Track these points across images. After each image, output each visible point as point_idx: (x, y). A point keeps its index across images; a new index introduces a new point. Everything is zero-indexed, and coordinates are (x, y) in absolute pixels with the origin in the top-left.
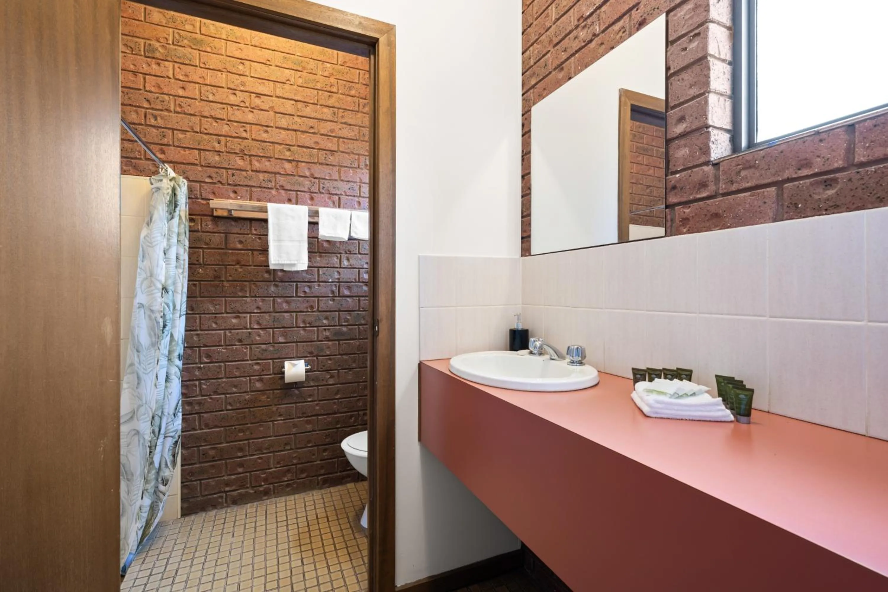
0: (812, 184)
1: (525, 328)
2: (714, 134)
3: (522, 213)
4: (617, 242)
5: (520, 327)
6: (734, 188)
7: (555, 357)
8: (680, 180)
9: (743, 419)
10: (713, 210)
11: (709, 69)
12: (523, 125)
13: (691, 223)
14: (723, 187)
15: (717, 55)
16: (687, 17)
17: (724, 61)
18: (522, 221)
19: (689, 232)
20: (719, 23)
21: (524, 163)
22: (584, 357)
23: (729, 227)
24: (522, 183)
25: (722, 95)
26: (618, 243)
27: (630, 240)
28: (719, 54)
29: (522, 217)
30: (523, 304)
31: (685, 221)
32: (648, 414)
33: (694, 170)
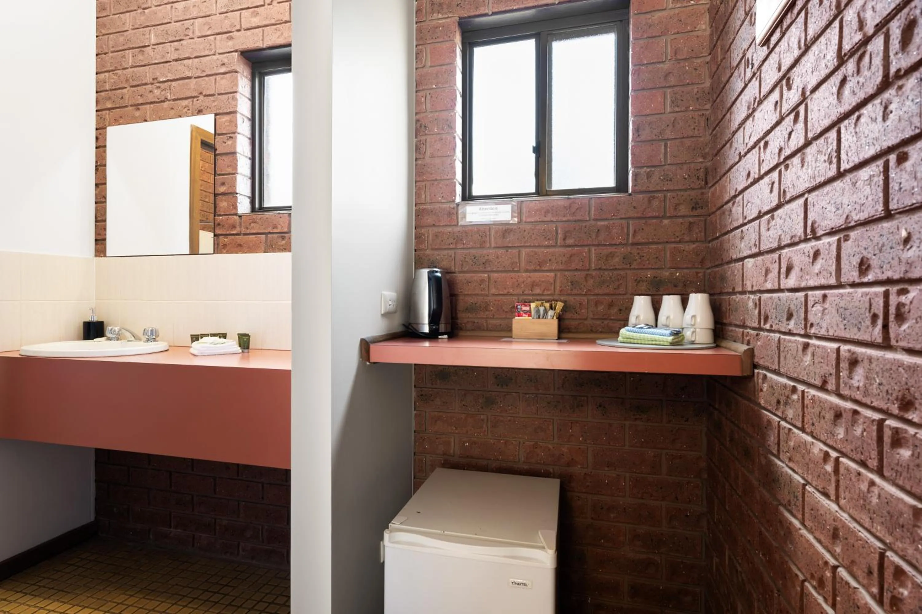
0: (278, 237)
1: (100, 320)
2: (240, 198)
3: (96, 218)
4: (188, 253)
5: (95, 319)
6: (248, 232)
7: (133, 339)
8: (222, 221)
9: (246, 351)
10: (239, 242)
11: (237, 160)
12: (97, 138)
13: (228, 248)
14: (244, 230)
15: (242, 153)
16: (226, 124)
17: (246, 157)
18: (96, 225)
19: (227, 252)
20: (243, 135)
21: (98, 173)
22: (157, 336)
23: (246, 253)
24: (96, 190)
25: (245, 176)
26: (190, 254)
27: (200, 253)
28: (244, 152)
29: (96, 221)
30: (96, 300)
31: (225, 246)
32: (197, 354)
33: (230, 217)
